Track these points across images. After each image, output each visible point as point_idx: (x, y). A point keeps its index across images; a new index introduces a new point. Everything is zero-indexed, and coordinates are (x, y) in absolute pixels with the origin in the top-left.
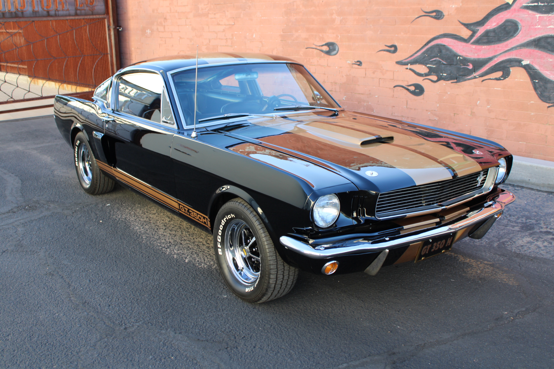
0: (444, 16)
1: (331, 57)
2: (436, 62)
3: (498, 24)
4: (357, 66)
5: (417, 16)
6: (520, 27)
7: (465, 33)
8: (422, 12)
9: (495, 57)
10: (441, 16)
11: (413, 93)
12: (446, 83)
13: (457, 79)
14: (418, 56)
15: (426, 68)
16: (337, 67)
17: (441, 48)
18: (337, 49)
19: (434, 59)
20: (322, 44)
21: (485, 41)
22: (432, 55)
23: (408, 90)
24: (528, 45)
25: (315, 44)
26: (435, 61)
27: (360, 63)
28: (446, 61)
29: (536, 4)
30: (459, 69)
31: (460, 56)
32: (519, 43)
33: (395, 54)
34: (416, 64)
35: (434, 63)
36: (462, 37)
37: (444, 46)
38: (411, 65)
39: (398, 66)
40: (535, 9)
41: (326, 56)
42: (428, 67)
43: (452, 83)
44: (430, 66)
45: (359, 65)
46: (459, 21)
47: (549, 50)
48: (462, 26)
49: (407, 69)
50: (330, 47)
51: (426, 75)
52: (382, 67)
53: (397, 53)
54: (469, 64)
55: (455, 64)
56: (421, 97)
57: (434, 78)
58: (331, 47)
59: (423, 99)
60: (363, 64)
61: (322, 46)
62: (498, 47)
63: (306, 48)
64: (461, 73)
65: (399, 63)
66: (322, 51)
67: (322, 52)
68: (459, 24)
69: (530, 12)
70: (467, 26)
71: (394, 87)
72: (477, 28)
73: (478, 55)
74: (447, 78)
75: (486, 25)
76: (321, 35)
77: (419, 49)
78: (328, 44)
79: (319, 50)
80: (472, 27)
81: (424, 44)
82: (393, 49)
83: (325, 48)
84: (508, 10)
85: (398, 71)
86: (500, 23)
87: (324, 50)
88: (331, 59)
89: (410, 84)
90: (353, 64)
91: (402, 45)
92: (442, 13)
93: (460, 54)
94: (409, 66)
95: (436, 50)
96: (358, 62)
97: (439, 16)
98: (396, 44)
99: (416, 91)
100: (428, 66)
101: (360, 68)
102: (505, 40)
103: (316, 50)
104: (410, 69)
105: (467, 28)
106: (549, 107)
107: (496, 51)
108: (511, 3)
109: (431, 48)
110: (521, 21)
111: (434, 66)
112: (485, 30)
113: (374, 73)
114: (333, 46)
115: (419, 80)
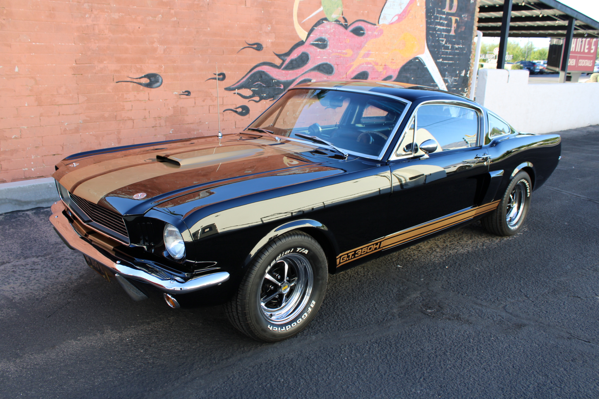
0: (263, 48)
1: (152, 89)
2: (258, 86)
3: (298, 55)
4: (185, 96)
5: (242, 48)
6: (310, 57)
7: (278, 62)
8: (246, 44)
9: (296, 78)
10: (261, 48)
11: (241, 114)
12: (266, 102)
13: (273, 97)
14: (244, 82)
15: (250, 91)
16: (161, 100)
17: (261, 74)
18: (160, 81)
19: (257, 83)
20: (140, 76)
21: (291, 67)
22: (255, 80)
23: (236, 112)
24: (314, 69)
25: (130, 76)
26: (257, 84)
27: (188, 93)
28: (265, 84)
29: (317, 42)
30: (275, 89)
31: (275, 79)
32: (309, 69)
33: (224, 82)
34: (242, 89)
35: (256, 86)
36: (276, 64)
37: (263, 72)
38: (238, 89)
39: (227, 92)
40: (317, 45)
41: (146, 89)
42: (252, 91)
43: (270, 101)
44: (253, 89)
45: (187, 95)
46: (274, 52)
47: (324, 72)
48: (276, 57)
49: (235, 93)
50: (151, 78)
51: (250, 97)
52: (212, 94)
53: (225, 81)
54: (281, 85)
55: (272, 85)
56: (248, 116)
57: (257, 98)
58: (153, 79)
59: (249, 117)
60: (191, 93)
61: (140, 78)
62: (298, 71)
63: (117, 82)
64: (276, 93)
65: (228, 89)
66: (140, 84)
67: (140, 86)
68: (274, 54)
69: (315, 47)
70: (279, 56)
71: (224, 111)
72: (286, 58)
73: (287, 78)
74: (267, 97)
75: (291, 55)
76: (138, 66)
77: (244, 75)
78: (148, 76)
79: (136, 83)
80: (282, 57)
81: (249, 71)
82: (222, 77)
83: (146, 81)
84: (303, 46)
85: (227, 96)
86: (299, 55)
87: (144, 83)
88: (153, 91)
89: (237, 106)
90: (180, 95)
91: (229, 72)
92: (261, 45)
93: (275, 78)
94: (236, 91)
95: (258, 76)
96: (186, 92)
97: (259, 48)
98: (225, 72)
99: (243, 111)
100: (252, 89)
101: (188, 98)
102: (302, 66)
103: (132, 83)
104: (238, 94)
105: (279, 58)
106: (325, 109)
107: (297, 74)
108: (304, 41)
109: (255, 74)
110: (310, 53)
111: (257, 89)
112: (291, 59)
113: (204, 101)
114: (155, 78)
115: (245, 102)
